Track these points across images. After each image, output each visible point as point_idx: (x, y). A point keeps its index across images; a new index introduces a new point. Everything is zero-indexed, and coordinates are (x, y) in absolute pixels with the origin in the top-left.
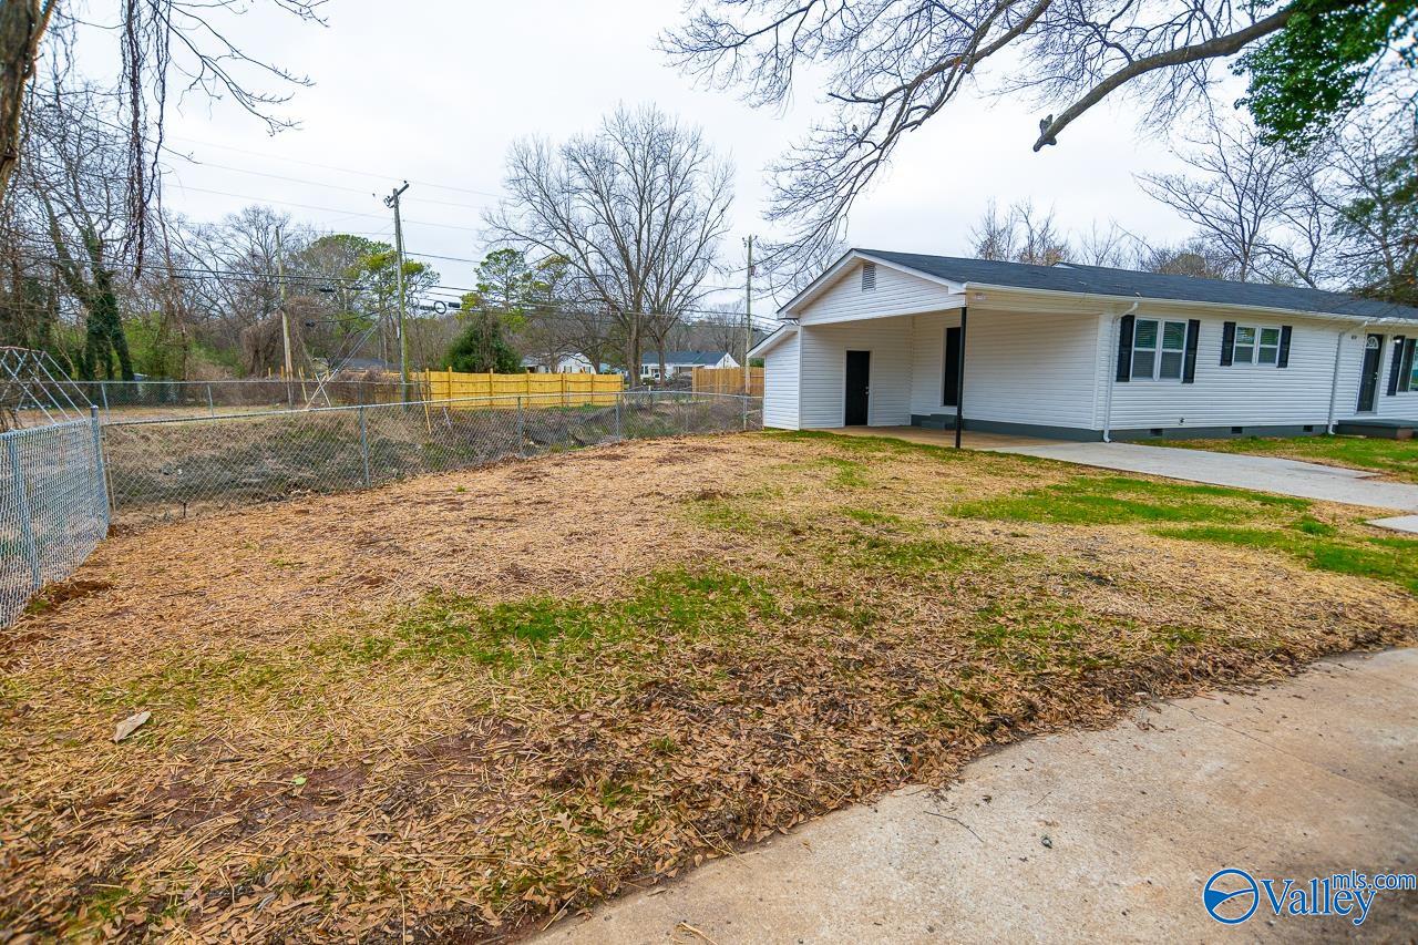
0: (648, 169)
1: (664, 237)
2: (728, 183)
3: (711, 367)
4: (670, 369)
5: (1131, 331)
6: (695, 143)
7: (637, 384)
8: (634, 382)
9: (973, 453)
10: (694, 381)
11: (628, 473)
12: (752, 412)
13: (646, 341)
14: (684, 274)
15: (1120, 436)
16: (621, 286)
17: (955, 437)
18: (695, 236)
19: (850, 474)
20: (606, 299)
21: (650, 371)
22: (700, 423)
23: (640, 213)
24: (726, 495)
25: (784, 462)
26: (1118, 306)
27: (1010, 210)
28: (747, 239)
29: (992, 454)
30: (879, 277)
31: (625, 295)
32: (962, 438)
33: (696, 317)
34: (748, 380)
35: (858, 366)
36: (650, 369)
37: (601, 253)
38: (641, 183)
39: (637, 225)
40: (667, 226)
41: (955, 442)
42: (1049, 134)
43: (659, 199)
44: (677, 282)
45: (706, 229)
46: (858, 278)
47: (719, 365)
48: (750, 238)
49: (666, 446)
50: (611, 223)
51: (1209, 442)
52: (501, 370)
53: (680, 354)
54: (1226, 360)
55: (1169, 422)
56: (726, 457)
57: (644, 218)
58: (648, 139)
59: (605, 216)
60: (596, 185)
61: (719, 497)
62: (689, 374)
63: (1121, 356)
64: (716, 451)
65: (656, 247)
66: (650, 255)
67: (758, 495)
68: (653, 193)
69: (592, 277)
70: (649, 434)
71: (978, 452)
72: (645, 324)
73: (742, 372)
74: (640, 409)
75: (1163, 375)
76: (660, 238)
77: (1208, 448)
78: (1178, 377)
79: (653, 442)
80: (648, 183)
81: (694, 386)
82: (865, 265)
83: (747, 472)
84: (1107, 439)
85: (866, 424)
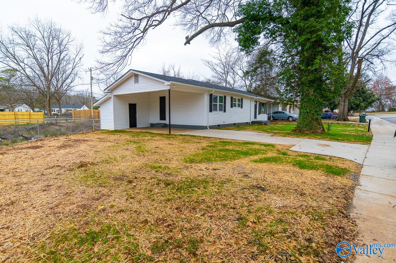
0: (50, 41)
1: (58, 65)
2: (82, 50)
3: (78, 109)
4: (63, 110)
5: (212, 98)
6: (69, 35)
7: (50, 115)
8: (49, 115)
9: (175, 135)
10: (73, 114)
11: (43, 155)
12: (96, 124)
13: (53, 101)
14: (67, 79)
15: (212, 127)
16: (41, 81)
17: (169, 130)
18: (70, 66)
19: (140, 147)
20: (35, 85)
21: (56, 111)
22: (75, 129)
23: (48, 56)
24: (92, 164)
25: (113, 144)
26: (209, 91)
27: (169, 67)
28: (90, 68)
29: (181, 135)
30: (140, 79)
31: (43, 85)
32: (171, 130)
33: (72, 94)
34: (92, 114)
35: (133, 108)
36: (56, 110)
37: (31, 68)
38: (48, 46)
39: (47, 60)
40: (59, 62)
41: (169, 132)
42: (188, 41)
43: (55, 52)
44: (65, 81)
45: (75, 64)
46: (133, 79)
47: (82, 109)
48: (91, 68)
49: (62, 139)
50: (35, 58)
51: (231, 128)
53: (67, 105)
54: (232, 107)
55: (221, 123)
56: (89, 143)
57: (50, 58)
58: (50, 30)
59: (32, 55)
60: (27, 43)
61: (89, 165)
62: (71, 112)
63: (210, 105)
64: (84, 141)
65: (56, 68)
66: (53, 71)
67: (107, 162)
68: (53, 50)
69: (28, 77)
70: (55, 135)
71: (177, 135)
72: (52, 96)
73: (90, 111)
74: (52, 124)
75: (219, 110)
76: (57, 65)
77: (230, 129)
78: (222, 111)
79: (56, 138)
80: (50, 46)
81: (73, 116)
82: (135, 75)
83: (99, 150)
84: (208, 128)
85: (136, 127)
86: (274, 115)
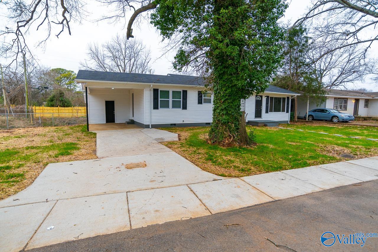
5: (158, 93)
15: (156, 127)
52: (64, 106)
54: (200, 103)
55: (178, 122)
63: (154, 101)
75: (174, 107)
78: (180, 108)
84: (150, 127)
85: (115, 122)
86: (313, 114)
